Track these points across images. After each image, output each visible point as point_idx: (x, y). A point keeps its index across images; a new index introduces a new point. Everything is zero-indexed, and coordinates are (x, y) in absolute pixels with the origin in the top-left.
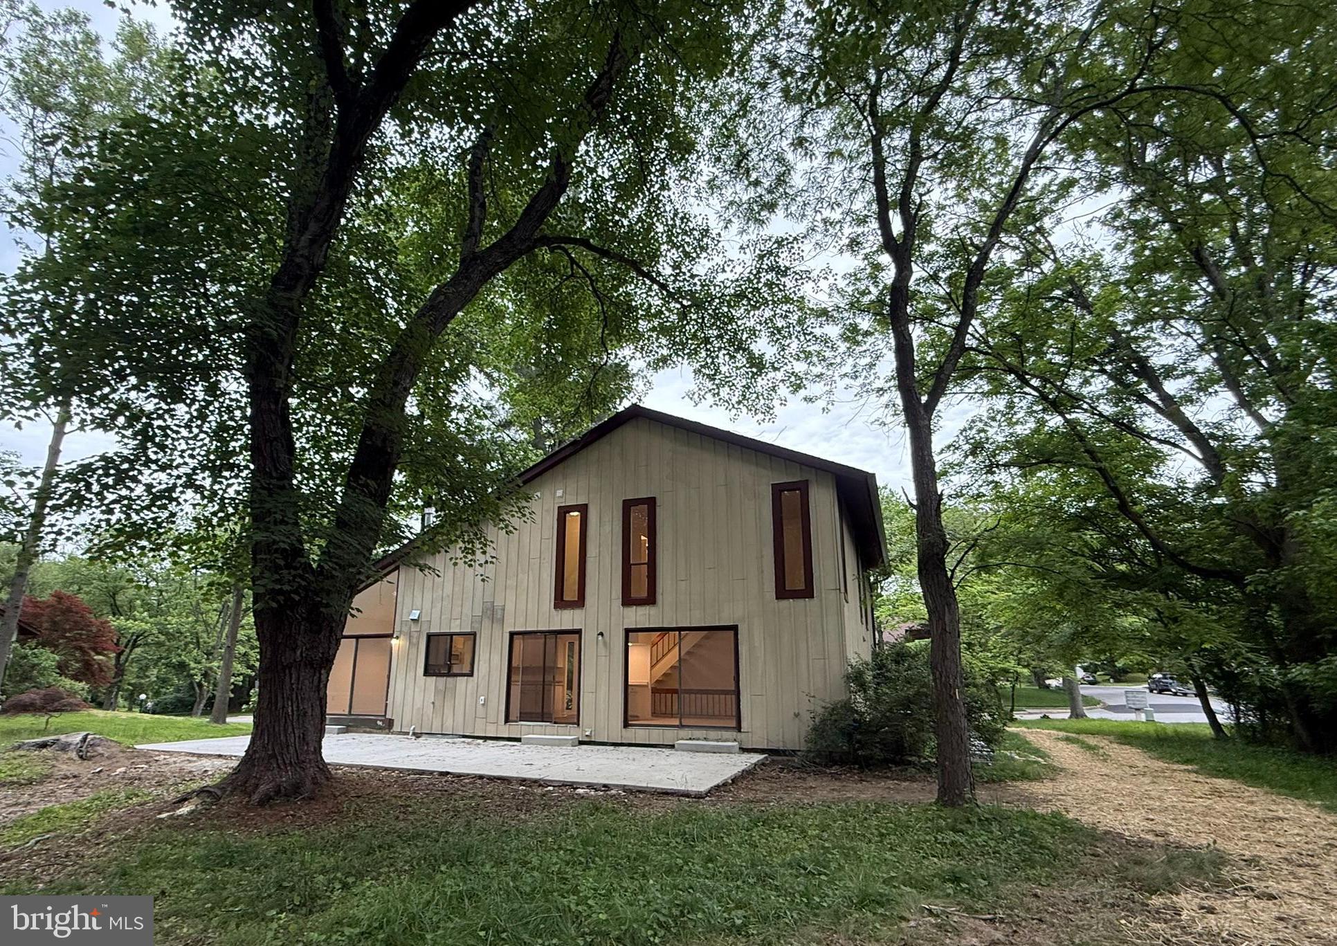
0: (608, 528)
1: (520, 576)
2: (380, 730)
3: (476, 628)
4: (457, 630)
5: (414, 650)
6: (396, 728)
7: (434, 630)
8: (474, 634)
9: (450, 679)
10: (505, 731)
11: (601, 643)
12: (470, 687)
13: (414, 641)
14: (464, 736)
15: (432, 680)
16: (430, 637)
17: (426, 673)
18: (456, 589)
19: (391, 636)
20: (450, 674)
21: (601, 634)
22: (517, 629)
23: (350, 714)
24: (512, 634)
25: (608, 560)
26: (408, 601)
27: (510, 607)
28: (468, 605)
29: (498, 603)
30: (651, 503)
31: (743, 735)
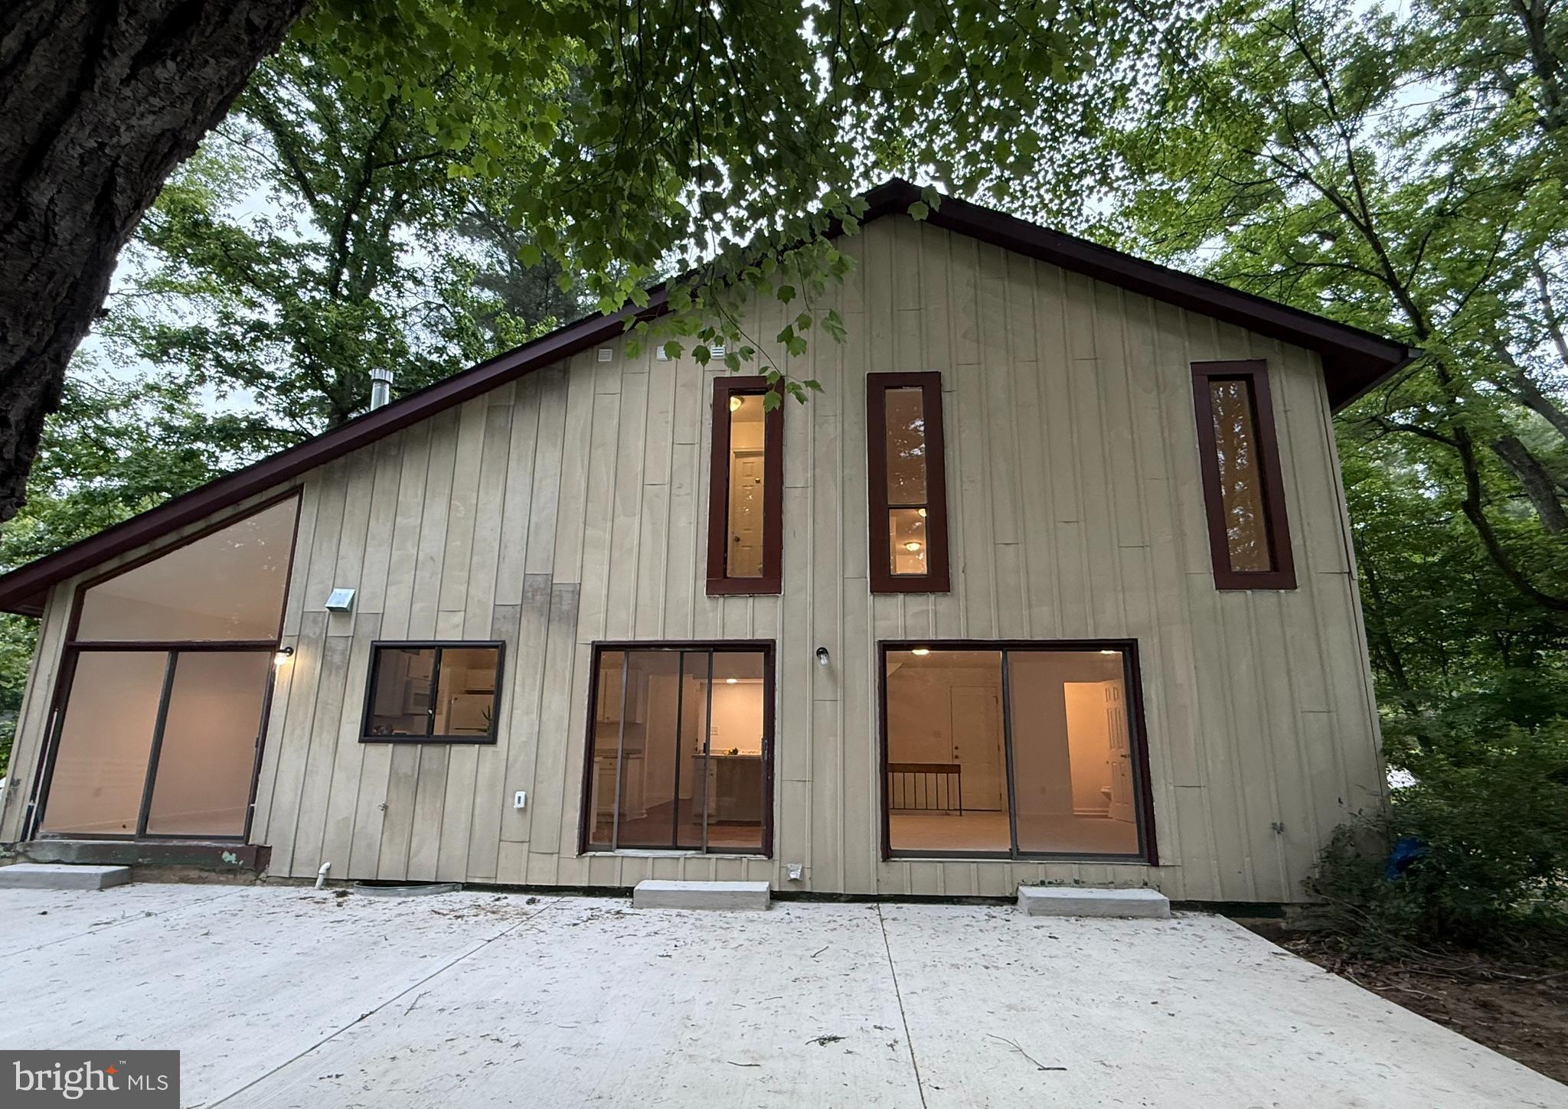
0: (832, 429)
1: (621, 520)
2: (229, 874)
3: (506, 631)
4: (455, 636)
5: (336, 681)
6: (277, 866)
7: (393, 633)
8: (501, 647)
9: (432, 752)
10: (579, 873)
11: (822, 673)
12: (486, 769)
13: (337, 659)
14: (469, 887)
15: (382, 754)
16: (378, 650)
17: (369, 734)
18: (455, 544)
19: (273, 647)
20: (429, 739)
21: (822, 651)
22: (613, 637)
23: (142, 833)
24: (599, 649)
25: (834, 494)
26: (322, 567)
27: (594, 588)
28: (483, 580)
29: (565, 577)
30: (930, 384)
31: (1163, 873)
